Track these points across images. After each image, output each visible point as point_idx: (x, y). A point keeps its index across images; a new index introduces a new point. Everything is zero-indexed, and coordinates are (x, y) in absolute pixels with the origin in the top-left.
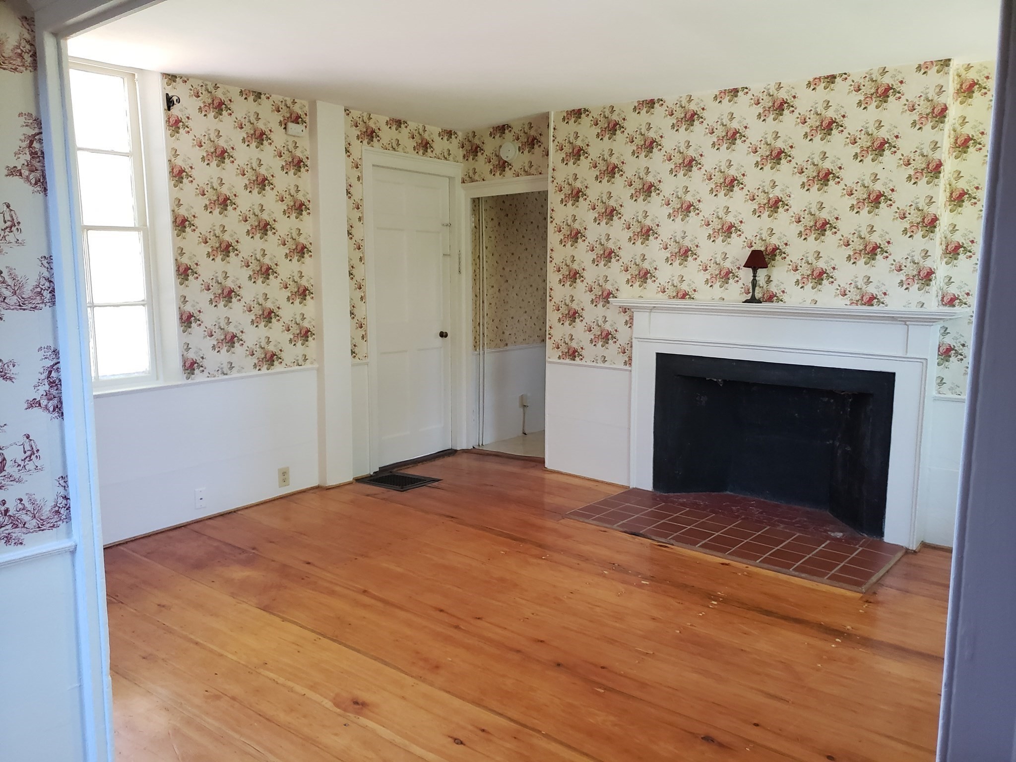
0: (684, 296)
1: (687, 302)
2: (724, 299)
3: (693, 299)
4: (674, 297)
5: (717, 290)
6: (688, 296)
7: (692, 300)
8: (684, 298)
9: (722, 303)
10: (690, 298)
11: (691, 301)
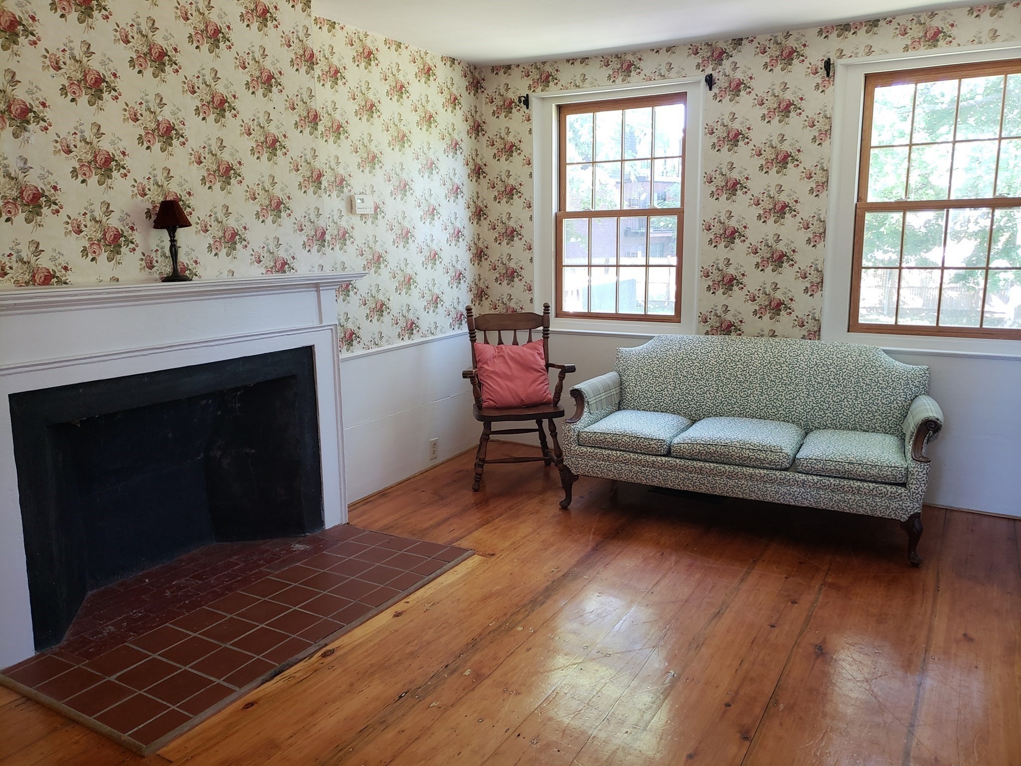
0: (49, 278)
1: (52, 291)
2: (118, 280)
3: (66, 283)
4: (27, 283)
5: (104, 267)
6: (55, 280)
7: (64, 285)
8: (48, 284)
9: (115, 285)
10: (59, 282)
11: (63, 289)
